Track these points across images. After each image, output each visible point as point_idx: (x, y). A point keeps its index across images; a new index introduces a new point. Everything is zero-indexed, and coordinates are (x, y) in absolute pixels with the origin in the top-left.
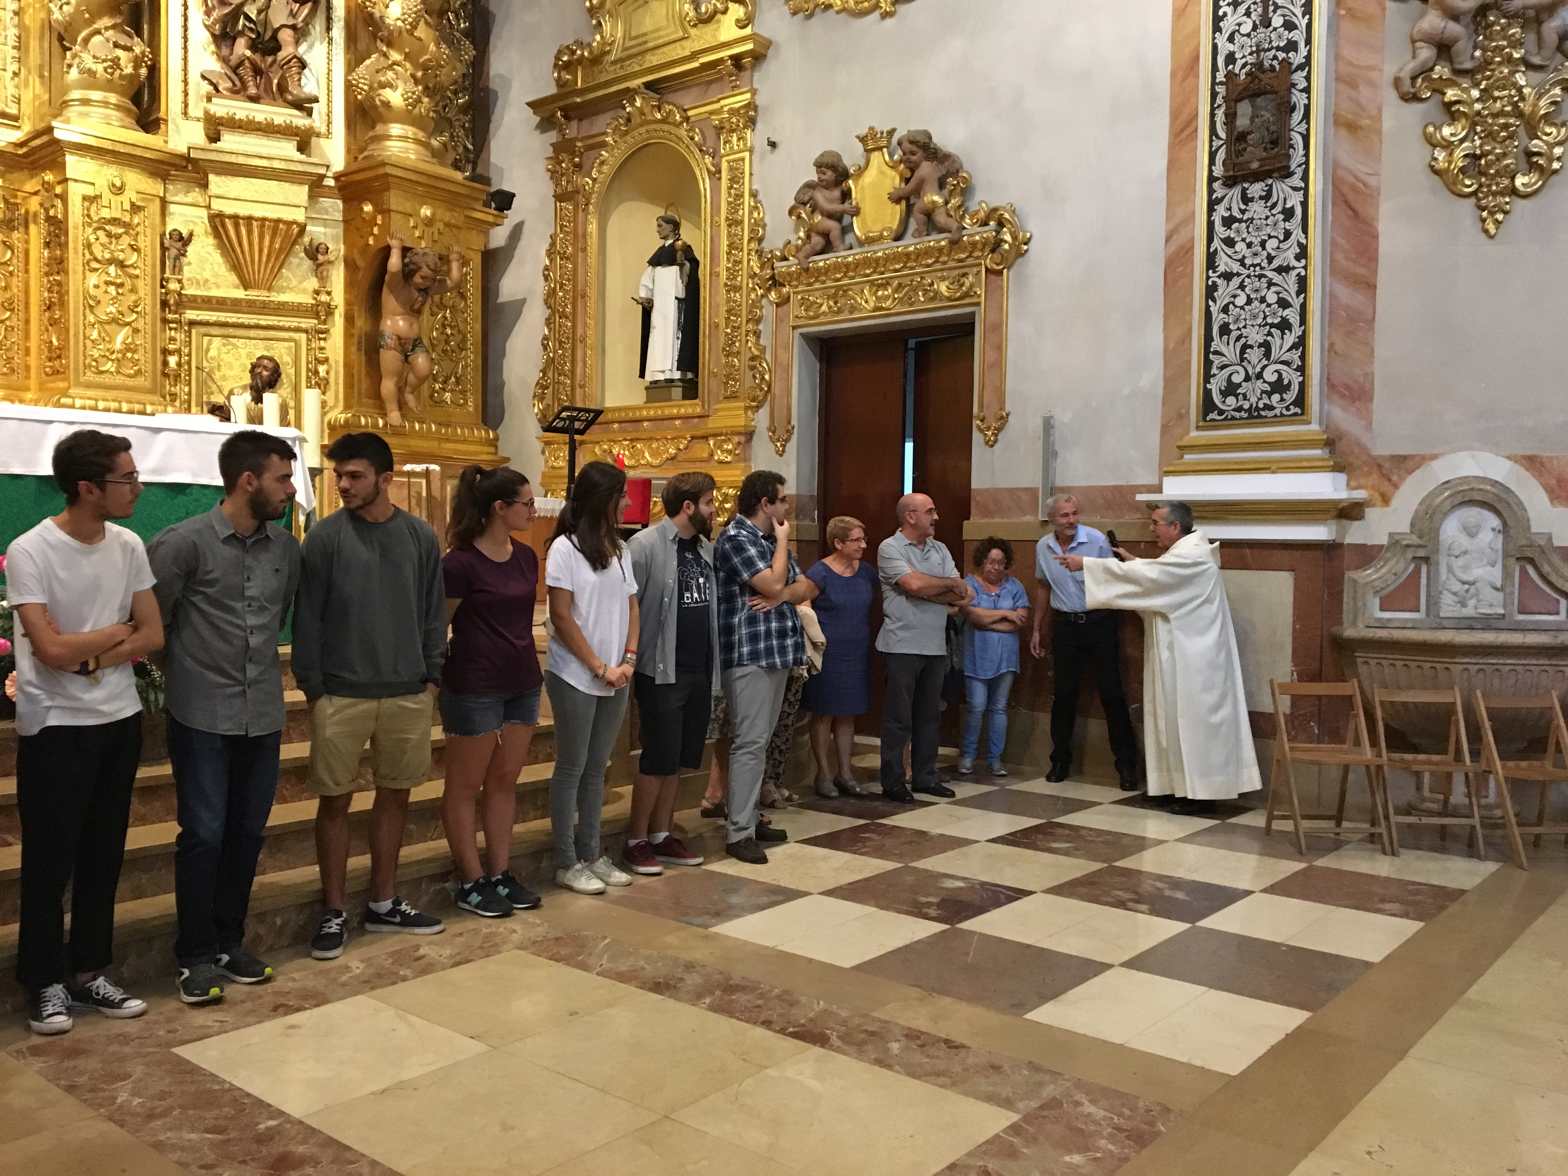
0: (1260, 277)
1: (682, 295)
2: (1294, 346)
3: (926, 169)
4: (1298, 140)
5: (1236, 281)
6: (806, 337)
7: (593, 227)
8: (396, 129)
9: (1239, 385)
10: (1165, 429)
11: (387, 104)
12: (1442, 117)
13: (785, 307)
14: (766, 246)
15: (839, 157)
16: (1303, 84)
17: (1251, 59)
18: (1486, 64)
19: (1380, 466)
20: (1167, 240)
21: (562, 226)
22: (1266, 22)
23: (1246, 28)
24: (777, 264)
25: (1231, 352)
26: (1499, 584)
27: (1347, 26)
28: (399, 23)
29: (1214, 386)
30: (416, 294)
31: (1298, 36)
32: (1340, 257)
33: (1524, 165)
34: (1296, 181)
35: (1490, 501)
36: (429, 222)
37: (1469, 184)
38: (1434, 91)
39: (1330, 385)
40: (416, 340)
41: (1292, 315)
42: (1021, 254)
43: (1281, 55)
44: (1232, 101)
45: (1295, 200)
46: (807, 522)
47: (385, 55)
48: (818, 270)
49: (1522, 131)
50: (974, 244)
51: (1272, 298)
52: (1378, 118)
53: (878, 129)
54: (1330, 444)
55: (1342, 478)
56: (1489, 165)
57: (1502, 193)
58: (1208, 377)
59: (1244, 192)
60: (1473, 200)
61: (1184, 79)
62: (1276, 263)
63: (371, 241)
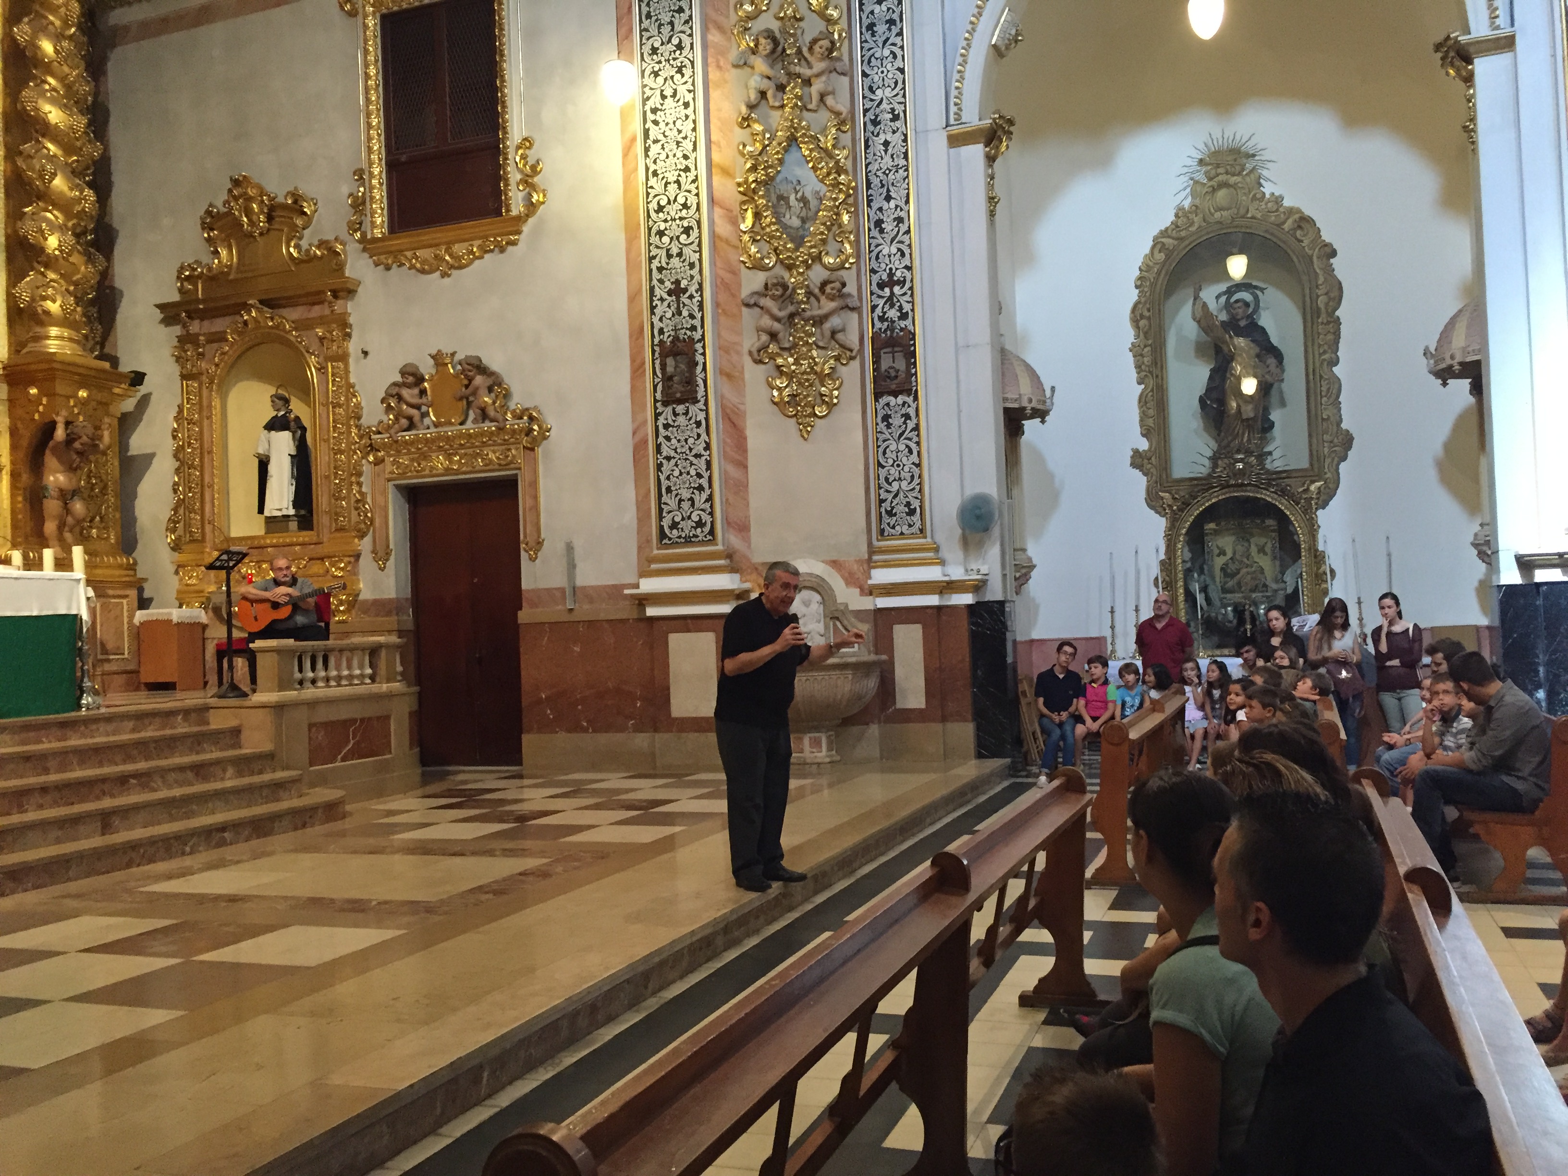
0: (686, 459)
1: (294, 453)
2: (707, 501)
3: (479, 380)
4: (700, 382)
5: (673, 462)
6: (397, 487)
7: (216, 403)
8: (54, 331)
9: (679, 523)
10: (640, 548)
11: (47, 313)
12: (776, 374)
13: (381, 466)
14: (364, 421)
15: (417, 368)
16: (701, 351)
17: (673, 333)
18: (795, 345)
19: (756, 569)
20: (634, 433)
21: (188, 399)
22: (680, 313)
23: (669, 315)
24: (373, 437)
25: (672, 503)
26: (822, 632)
27: (723, 319)
28: (57, 252)
29: (666, 523)
30: (75, 456)
31: (697, 322)
32: (728, 449)
33: (819, 401)
34: (701, 405)
35: (815, 585)
36: (84, 403)
37: (791, 411)
38: (770, 359)
39: (728, 522)
40: (74, 491)
41: (704, 482)
42: (546, 438)
43: (689, 333)
44: (664, 356)
45: (701, 416)
46: (405, 618)
47: (43, 275)
48: (406, 442)
49: (817, 381)
50: (514, 432)
51: (693, 473)
52: (742, 372)
53: (444, 351)
54: (729, 556)
55: (737, 577)
56: (801, 400)
57: (809, 416)
58: (661, 518)
59: (674, 409)
60: (794, 419)
61: (637, 339)
62: (694, 452)
63: (37, 417)
